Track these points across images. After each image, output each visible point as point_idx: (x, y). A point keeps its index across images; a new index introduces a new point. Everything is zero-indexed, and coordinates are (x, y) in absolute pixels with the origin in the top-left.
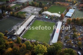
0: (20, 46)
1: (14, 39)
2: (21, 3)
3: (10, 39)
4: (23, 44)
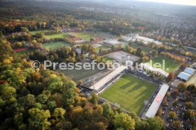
0: (95, 108)
1: (89, 94)
2: (110, 44)
3: (82, 94)
4: (100, 106)
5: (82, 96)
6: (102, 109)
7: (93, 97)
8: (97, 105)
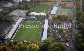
0: (13, 49)
1: (6, 43)
3: (2, 44)
4: (16, 46)
5: (2, 46)
6: (18, 47)
7: (10, 43)
8: (14, 46)
